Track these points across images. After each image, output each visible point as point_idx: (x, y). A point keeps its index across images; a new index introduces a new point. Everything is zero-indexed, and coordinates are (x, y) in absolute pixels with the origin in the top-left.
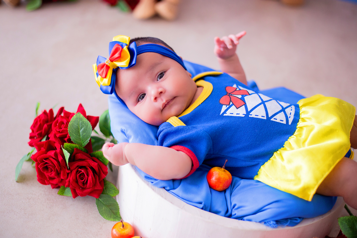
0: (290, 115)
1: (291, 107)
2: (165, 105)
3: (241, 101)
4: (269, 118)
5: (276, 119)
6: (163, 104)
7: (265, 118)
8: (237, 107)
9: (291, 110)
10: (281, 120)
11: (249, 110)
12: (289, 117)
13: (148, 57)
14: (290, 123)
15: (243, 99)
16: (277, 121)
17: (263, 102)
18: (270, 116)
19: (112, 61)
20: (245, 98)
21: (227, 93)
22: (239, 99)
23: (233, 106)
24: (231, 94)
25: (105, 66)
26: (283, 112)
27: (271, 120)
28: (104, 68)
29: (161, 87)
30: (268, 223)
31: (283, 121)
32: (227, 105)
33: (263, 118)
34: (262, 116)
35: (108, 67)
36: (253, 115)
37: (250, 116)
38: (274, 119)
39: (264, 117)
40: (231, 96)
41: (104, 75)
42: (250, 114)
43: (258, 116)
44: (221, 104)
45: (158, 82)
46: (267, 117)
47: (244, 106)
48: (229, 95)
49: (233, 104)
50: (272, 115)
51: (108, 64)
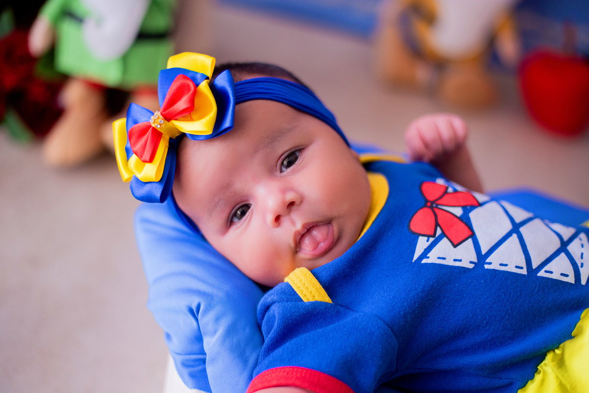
0: (582, 258)
1: (580, 239)
2: (300, 236)
3: (463, 225)
4: (532, 272)
5: (551, 272)
6: (297, 233)
7: (524, 272)
8: (455, 243)
9: (582, 246)
10: (562, 274)
11: (484, 251)
12: (579, 265)
15: (466, 220)
16: (556, 276)
17: (516, 228)
18: (535, 266)
20: (474, 215)
21: (427, 201)
22: (456, 219)
23: (445, 240)
24: (437, 205)
25: (150, 131)
26: (563, 255)
27: (538, 275)
28: (145, 137)
29: (291, 189)
31: (567, 276)
32: (429, 236)
33: (518, 271)
34: (517, 267)
35: (157, 135)
36: (494, 262)
37: (486, 266)
38: (546, 272)
39: (522, 268)
40: (437, 211)
41: (147, 155)
42: (487, 261)
43: (506, 265)
44: (414, 233)
46: (527, 268)
47: (470, 241)
48: (432, 205)
49: (444, 235)
50: (539, 263)
51: (159, 126)
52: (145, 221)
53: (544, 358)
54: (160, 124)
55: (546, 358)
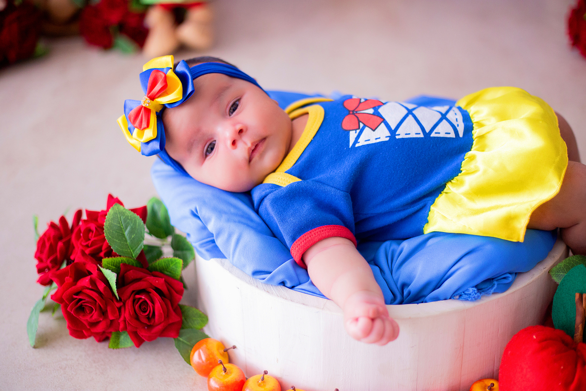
0: (457, 121)
1: (454, 111)
3: (376, 117)
4: (427, 135)
5: (439, 133)
6: (249, 150)
7: (422, 136)
8: (374, 129)
9: (456, 114)
10: (446, 133)
12: (456, 126)
13: (210, 81)
14: (461, 135)
15: (377, 114)
16: (442, 135)
17: (410, 112)
18: (427, 131)
19: (152, 98)
20: (381, 110)
21: (349, 111)
22: (370, 116)
23: (367, 128)
24: (356, 112)
25: (143, 109)
26: (444, 121)
27: (431, 136)
28: (141, 114)
29: (239, 123)
30: (465, 294)
31: (450, 133)
32: (356, 130)
33: (418, 136)
34: (416, 134)
35: (148, 111)
36: (401, 134)
37: (397, 137)
38: (436, 133)
39: (419, 134)
40: (357, 115)
41: (144, 125)
42: (397, 133)
43: (409, 134)
44: (346, 130)
45: (232, 117)
46: (423, 133)
47: (383, 124)
48: (353, 113)
49: (365, 126)
50: (430, 128)
51: (148, 105)
52: (156, 171)
53: (445, 187)
54: (148, 103)
55: (447, 186)
